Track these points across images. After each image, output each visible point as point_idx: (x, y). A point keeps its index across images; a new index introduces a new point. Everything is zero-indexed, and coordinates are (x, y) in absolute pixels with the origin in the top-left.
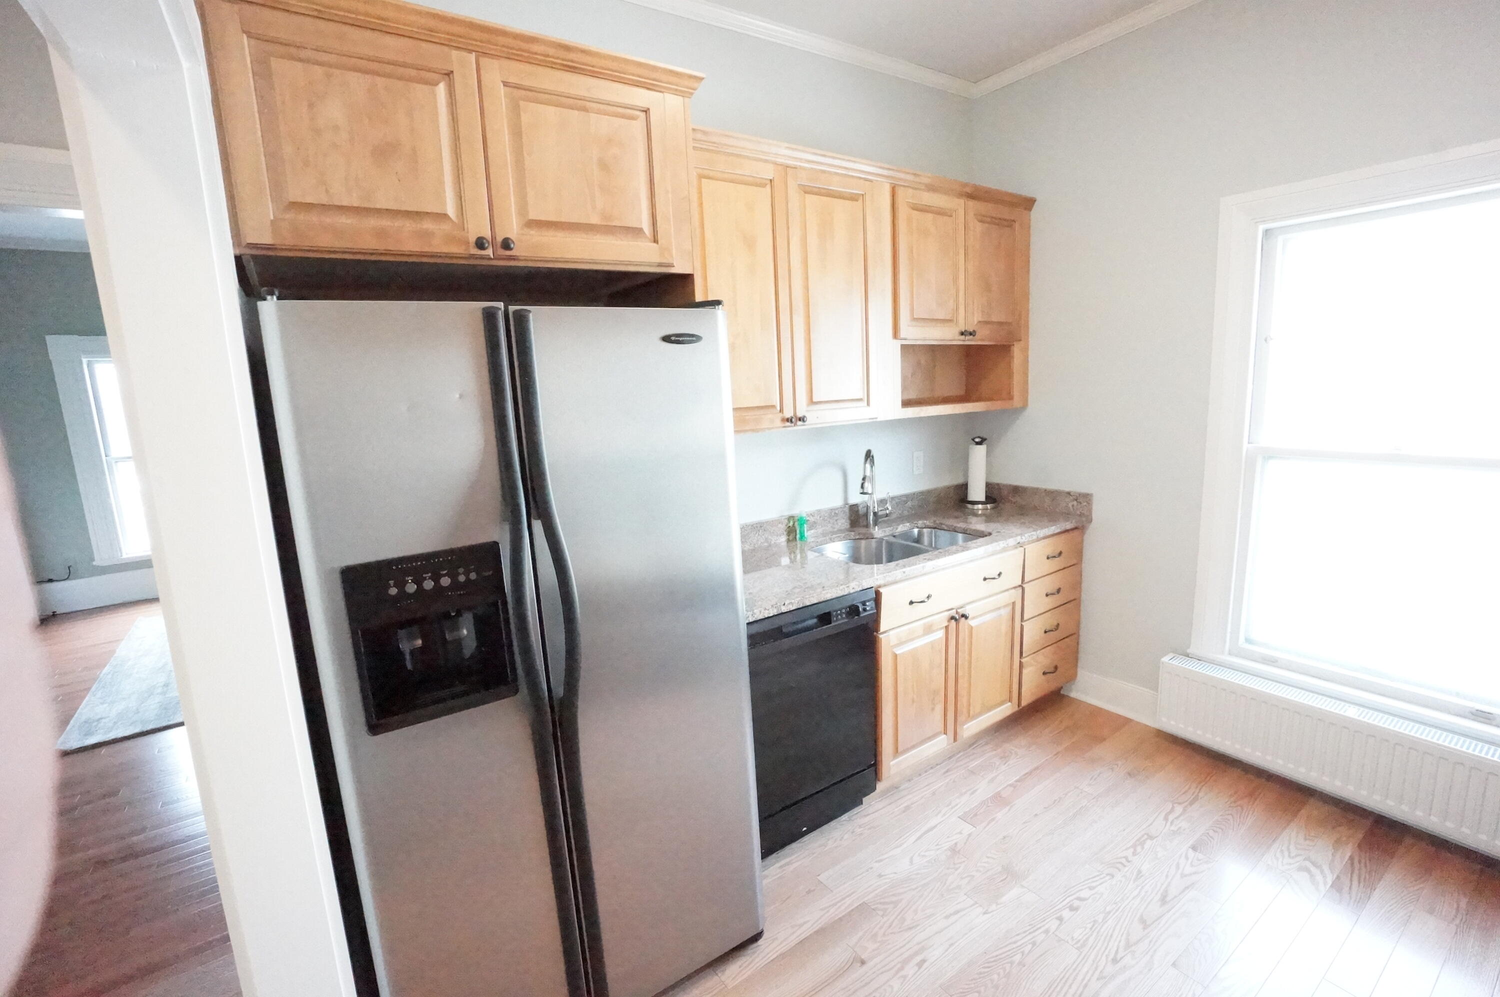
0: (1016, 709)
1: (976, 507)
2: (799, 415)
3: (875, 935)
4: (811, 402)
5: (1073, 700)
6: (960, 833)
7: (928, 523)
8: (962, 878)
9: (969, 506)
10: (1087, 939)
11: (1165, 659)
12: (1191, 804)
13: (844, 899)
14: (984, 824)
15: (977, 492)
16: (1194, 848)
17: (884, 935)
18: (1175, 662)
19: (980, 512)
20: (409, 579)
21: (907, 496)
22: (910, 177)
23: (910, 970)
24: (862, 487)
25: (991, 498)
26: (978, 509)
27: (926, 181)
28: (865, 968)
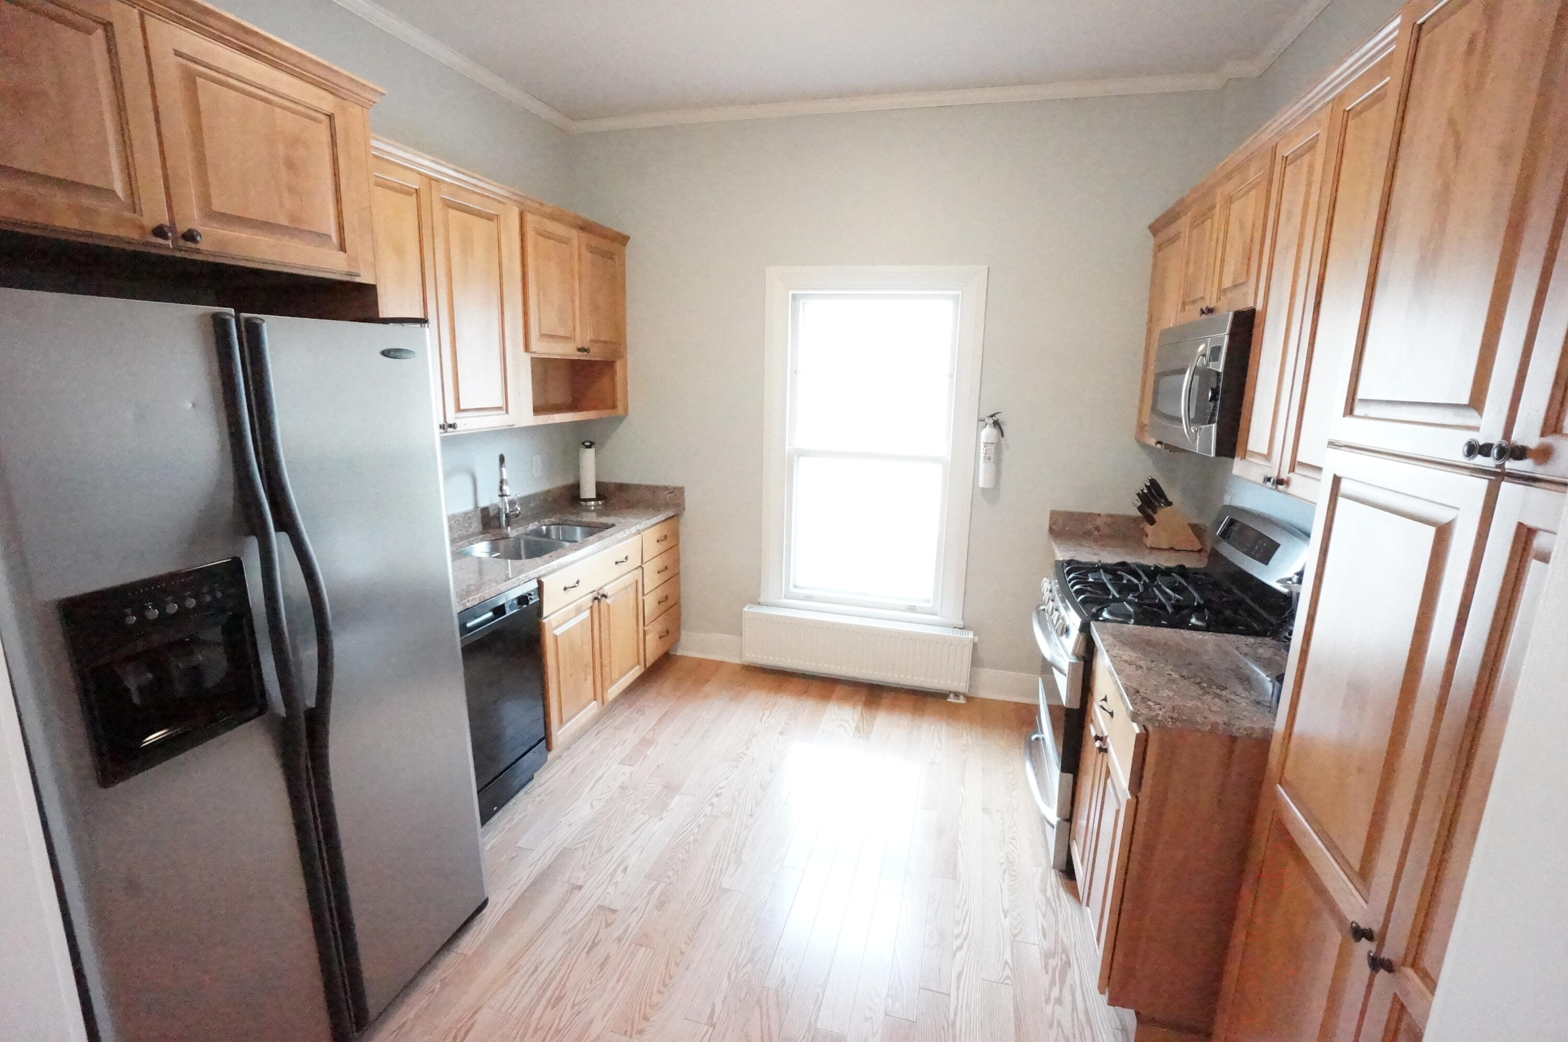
0: (643, 670)
1: (589, 503)
2: (450, 421)
3: (583, 865)
4: (459, 410)
5: (682, 657)
6: (623, 774)
7: (553, 520)
8: (636, 804)
9: (583, 503)
10: (732, 810)
11: (746, 609)
12: (774, 708)
13: (545, 853)
14: (639, 763)
15: (588, 491)
16: (781, 733)
17: (590, 863)
18: (751, 610)
19: (593, 508)
20: (129, 611)
21: (529, 496)
22: (537, 206)
23: (619, 877)
24: (501, 489)
25: (599, 497)
26: (591, 506)
27: (548, 210)
28: (583, 890)
